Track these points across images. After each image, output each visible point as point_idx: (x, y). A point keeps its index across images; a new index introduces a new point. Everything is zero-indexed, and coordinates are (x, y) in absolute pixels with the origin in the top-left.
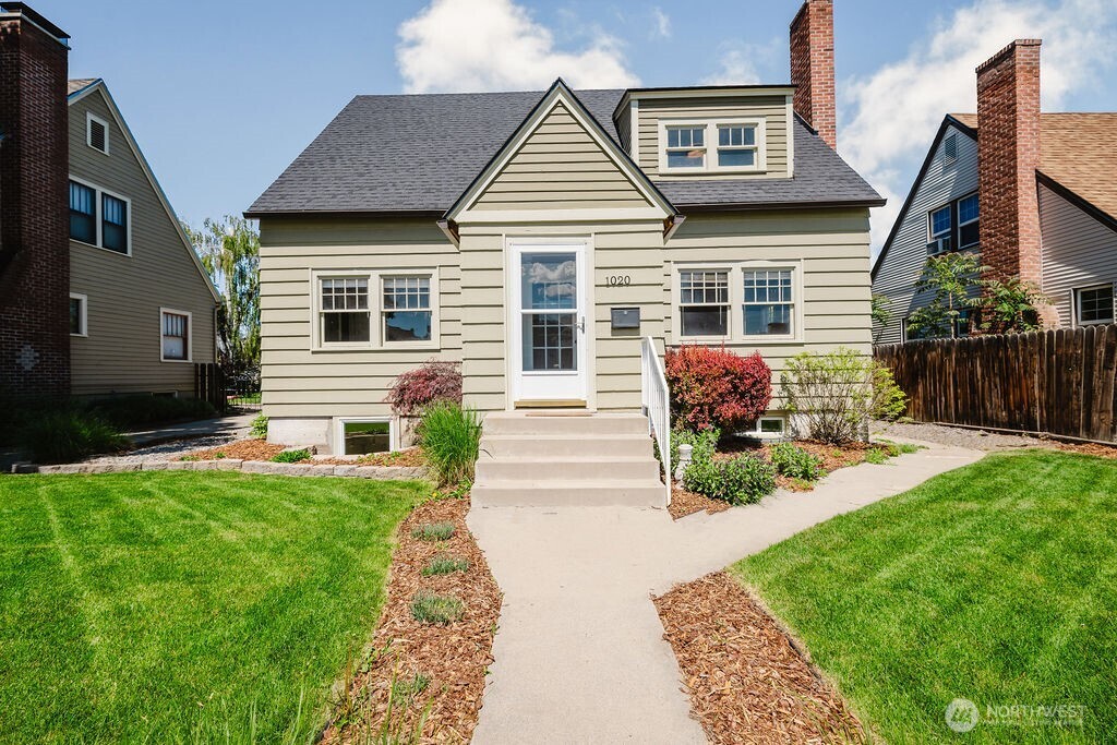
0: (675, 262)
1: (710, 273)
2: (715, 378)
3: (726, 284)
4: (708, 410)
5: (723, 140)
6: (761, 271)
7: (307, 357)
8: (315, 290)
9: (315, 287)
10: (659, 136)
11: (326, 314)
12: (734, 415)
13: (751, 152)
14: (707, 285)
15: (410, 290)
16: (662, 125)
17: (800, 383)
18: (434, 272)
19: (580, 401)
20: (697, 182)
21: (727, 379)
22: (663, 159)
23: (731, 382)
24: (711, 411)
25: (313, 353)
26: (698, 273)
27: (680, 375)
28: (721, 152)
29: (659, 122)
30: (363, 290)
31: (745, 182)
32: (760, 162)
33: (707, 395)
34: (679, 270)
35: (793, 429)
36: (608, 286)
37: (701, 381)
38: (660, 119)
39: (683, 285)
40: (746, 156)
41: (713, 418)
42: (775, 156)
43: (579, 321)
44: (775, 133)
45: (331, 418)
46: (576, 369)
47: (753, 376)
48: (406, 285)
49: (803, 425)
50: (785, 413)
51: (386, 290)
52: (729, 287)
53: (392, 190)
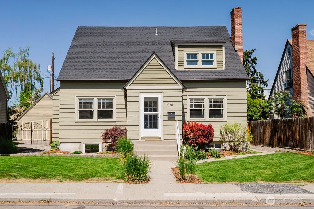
0: (188, 96)
1: (199, 99)
2: (196, 131)
3: (203, 103)
4: (195, 140)
5: (204, 58)
6: (214, 99)
7: (74, 124)
8: (77, 103)
9: (77, 102)
10: (184, 56)
11: (79, 110)
12: (202, 142)
13: (212, 61)
14: (198, 103)
15: (107, 103)
16: (185, 53)
17: (226, 133)
18: (115, 98)
19: (159, 137)
20: (195, 71)
21: (200, 131)
22: (185, 63)
23: (201, 132)
24: (196, 140)
25: (76, 122)
26: (195, 99)
27: (187, 130)
28: (203, 61)
29: (184, 52)
30: (92, 103)
31: (210, 71)
32: (215, 65)
33: (195, 136)
34: (190, 98)
35: (224, 147)
36: (167, 106)
37: (193, 132)
38: (184, 51)
39: (191, 102)
40: (211, 63)
41: (196, 143)
42: (219, 63)
43: (159, 116)
44: (220, 56)
45: (81, 143)
46: (158, 128)
47: (207, 131)
48: (105, 101)
49: (227, 146)
50: (221, 142)
51: (99, 103)
52: (205, 103)
53: (101, 72)
